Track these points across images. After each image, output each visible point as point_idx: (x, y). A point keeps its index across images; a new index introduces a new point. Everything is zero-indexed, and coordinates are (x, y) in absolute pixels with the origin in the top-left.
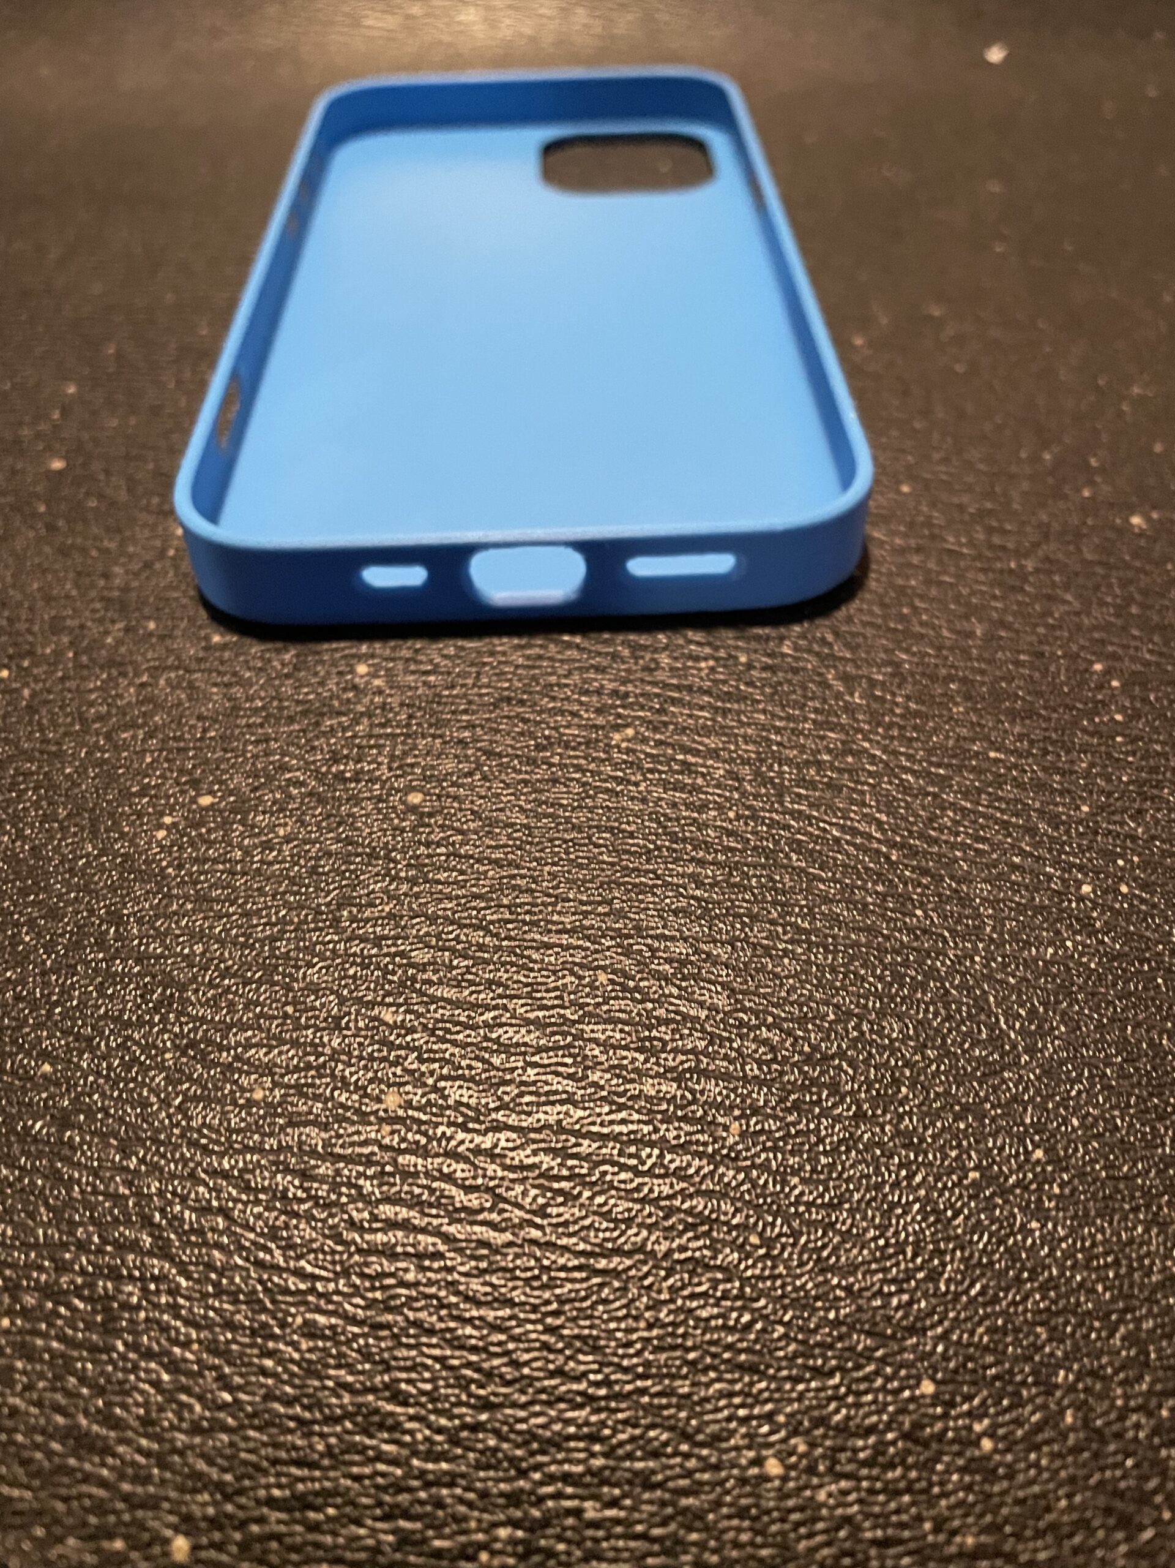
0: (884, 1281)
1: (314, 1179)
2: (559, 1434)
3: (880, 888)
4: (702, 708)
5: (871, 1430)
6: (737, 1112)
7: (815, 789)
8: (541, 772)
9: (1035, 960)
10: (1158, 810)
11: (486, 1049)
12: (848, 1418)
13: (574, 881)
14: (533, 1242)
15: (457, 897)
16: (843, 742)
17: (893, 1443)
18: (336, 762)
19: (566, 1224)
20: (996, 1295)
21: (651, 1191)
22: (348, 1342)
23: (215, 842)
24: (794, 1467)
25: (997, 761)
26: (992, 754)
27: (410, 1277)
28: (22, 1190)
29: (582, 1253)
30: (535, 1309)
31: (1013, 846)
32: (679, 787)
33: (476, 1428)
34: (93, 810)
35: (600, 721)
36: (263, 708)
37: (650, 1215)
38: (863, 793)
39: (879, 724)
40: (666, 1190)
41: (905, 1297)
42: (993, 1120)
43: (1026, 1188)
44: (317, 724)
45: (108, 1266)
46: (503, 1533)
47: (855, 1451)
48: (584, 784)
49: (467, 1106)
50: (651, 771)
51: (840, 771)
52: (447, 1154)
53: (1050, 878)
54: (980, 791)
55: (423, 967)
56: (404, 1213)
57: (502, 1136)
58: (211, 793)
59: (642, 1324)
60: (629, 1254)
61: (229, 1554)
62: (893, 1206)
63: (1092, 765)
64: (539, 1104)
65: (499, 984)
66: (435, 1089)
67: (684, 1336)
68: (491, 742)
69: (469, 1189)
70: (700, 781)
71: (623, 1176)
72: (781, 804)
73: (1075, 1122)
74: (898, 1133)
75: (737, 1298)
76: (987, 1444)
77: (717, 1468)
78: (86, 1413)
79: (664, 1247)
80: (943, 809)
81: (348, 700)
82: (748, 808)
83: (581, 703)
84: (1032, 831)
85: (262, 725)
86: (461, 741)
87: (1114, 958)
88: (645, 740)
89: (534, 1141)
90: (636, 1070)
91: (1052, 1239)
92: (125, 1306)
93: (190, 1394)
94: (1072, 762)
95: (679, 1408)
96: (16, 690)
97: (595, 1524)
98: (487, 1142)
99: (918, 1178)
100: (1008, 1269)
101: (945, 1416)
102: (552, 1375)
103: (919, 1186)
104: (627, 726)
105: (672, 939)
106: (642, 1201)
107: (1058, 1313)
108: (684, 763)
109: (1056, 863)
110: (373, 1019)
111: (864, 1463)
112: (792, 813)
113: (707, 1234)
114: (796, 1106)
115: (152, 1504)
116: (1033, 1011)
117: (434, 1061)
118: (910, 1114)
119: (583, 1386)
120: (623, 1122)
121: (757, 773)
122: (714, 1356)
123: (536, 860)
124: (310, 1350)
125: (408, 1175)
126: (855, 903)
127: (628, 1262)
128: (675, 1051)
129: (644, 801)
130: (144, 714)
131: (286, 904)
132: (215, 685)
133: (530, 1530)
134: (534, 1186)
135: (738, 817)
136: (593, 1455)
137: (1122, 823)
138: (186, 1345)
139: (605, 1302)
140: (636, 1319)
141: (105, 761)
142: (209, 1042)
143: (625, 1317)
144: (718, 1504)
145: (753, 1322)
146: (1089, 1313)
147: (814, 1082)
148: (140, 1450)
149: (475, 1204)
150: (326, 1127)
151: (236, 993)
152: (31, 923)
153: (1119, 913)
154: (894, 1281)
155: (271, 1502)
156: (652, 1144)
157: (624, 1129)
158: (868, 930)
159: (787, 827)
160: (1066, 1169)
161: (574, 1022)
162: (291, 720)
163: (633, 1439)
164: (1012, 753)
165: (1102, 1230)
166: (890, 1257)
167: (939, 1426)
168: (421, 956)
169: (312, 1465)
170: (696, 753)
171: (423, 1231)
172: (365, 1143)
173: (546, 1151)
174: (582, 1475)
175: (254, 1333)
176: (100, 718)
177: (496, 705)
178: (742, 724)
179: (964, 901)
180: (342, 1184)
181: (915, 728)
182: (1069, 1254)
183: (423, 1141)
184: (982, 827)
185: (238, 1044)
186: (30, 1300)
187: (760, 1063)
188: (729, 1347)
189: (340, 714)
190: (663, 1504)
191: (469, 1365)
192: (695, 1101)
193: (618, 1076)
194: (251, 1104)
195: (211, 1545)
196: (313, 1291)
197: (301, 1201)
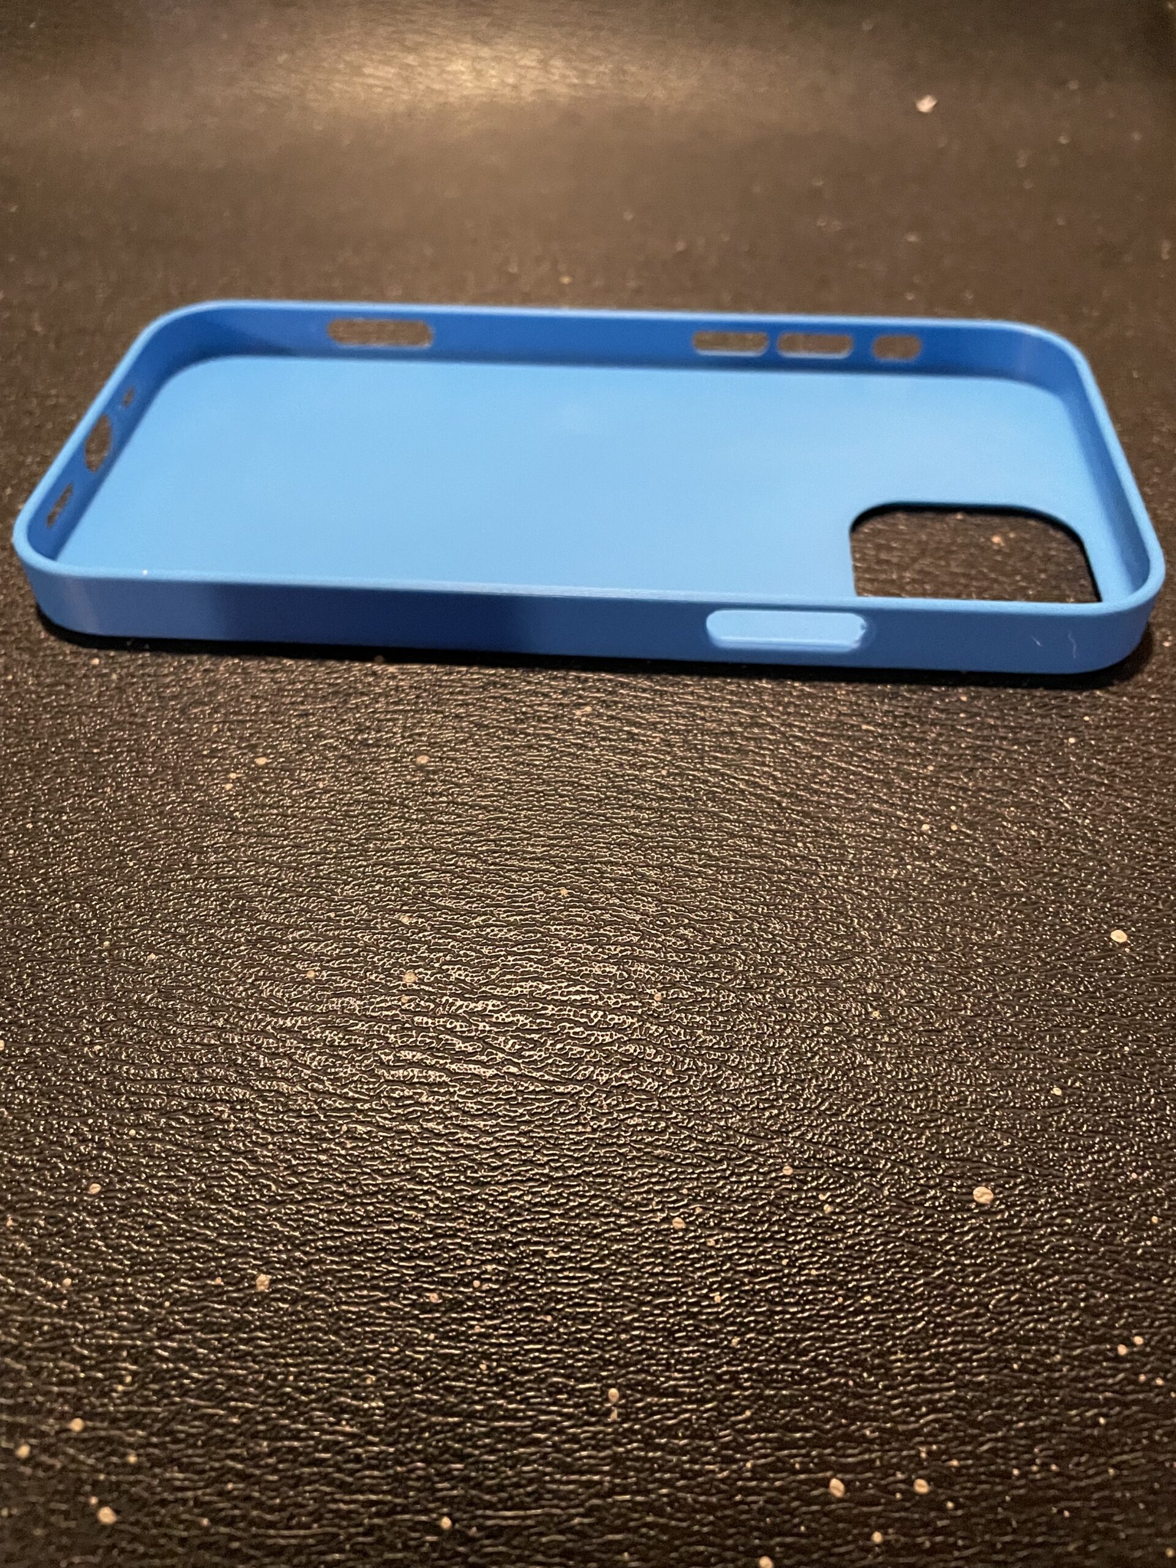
0: (760, 1100)
1: (352, 1033)
2: (529, 1202)
3: (773, 827)
4: (644, 691)
5: (746, 1200)
7: (728, 753)
8: (519, 741)
9: (883, 879)
10: (986, 768)
11: (477, 943)
12: (731, 1191)
13: (544, 822)
14: (513, 1074)
15: (456, 834)
16: (752, 717)
17: (763, 1206)
18: (361, 732)
20: (839, 1109)
21: (597, 1039)
22: (380, 1143)
23: (270, 792)
24: (692, 1223)
25: (867, 731)
26: (864, 727)
27: (424, 1099)
28: (140, 1042)
29: (547, 1081)
30: (512, 1119)
31: (873, 796)
32: (625, 751)
33: (472, 1198)
34: (174, 768)
35: (566, 701)
36: (302, 689)
38: (764, 756)
39: (779, 704)
40: (608, 1039)
41: (775, 1112)
42: (844, 991)
43: (865, 1038)
44: (346, 702)
45: (206, 1094)
46: (489, 1267)
47: (735, 1213)
48: (553, 749)
49: (464, 981)
50: (603, 739)
51: (748, 739)
52: (449, 1016)
53: (899, 819)
54: (852, 754)
55: (430, 885)
56: (419, 1056)
57: (490, 1003)
58: (265, 755)
59: (589, 1129)
60: (580, 1083)
61: (297, 1285)
62: (769, 1049)
63: (940, 735)
64: (516, 981)
65: (488, 897)
66: (441, 971)
67: (618, 1137)
68: (481, 717)
70: (640, 747)
71: (577, 1030)
72: (702, 764)
73: (903, 992)
74: (775, 1000)
76: (828, 1208)
78: (194, 1193)
79: (606, 1077)
80: (824, 768)
81: (369, 684)
82: (677, 767)
83: (551, 687)
84: (888, 784)
85: (302, 703)
86: (457, 716)
87: (942, 878)
88: (599, 716)
89: (513, 1006)
90: (588, 957)
91: (881, 1074)
92: (219, 1120)
93: (268, 1179)
94: (924, 732)
95: (614, 1184)
96: (105, 675)
97: (551, 1261)
99: (788, 1031)
100: (848, 1092)
101: (799, 1190)
102: (524, 1163)
103: (788, 1036)
104: (586, 704)
105: (616, 864)
107: (883, 1121)
108: (629, 733)
109: (904, 808)
110: (394, 921)
112: (709, 771)
113: (635, 1069)
114: (703, 983)
115: (242, 1253)
116: (879, 915)
117: (440, 951)
118: (784, 986)
119: (546, 1171)
120: (577, 993)
121: (685, 741)
122: (639, 1150)
123: (515, 806)
124: (352, 1148)
125: (420, 1029)
126: (753, 837)
127: (579, 1088)
128: (616, 944)
129: (598, 762)
130: (210, 693)
131: (327, 839)
132: (264, 671)
133: (509, 1266)
134: (512, 1037)
135: (669, 774)
136: (553, 1216)
137: (957, 779)
138: (264, 1146)
139: (563, 1114)
140: (584, 1125)
141: (181, 731)
142: (273, 938)
143: (577, 1124)
144: (639, 1247)
145: (667, 1127)
146: (904, 1122)
147: (716, 965)
149: (470, 1049)
150: (360, 997)
151: (291, 904)
152: (134, 852)
153: (948, 844)
154: (767, 1100)
155: (326, 1249)
156: (598, 1008)
157: (578, 997)
158: (762, 857)
159: (706, 782)
160: (894, 1025)
161: (543, 924)
162: (325, 699)
163: (581, 1205)
164: (879, 725)
165: (917, 1066)
166: (765, 1084)
167: (794, 1197)
168: (429, 877)
169: (357, 1224)
170: (638, 725)
171: (432, 1067)
172: (389, 1008)
173: (520, 1012)
174: (544, 1229)
175: (313, 1137)
176: (174, 697)
177: (484, 688)
178: (675, 703)
179: (832, 835)
180: (374, 1036)
181: (807, 707)
182: (894, 1081)
183: (432, 1006)
184: (852, 782)
185: (295, 940)
186: (147, 1117)
187: (678, 951)
188: (649, 1144)
189: (363, 694)
190: (602, 1248)
191: (465, 1157)
192: (629, 978)
193: (575, 961)
194: (306, 981)
195: (284, 1280)
196: (353, 1108)
197: (344, 1048)
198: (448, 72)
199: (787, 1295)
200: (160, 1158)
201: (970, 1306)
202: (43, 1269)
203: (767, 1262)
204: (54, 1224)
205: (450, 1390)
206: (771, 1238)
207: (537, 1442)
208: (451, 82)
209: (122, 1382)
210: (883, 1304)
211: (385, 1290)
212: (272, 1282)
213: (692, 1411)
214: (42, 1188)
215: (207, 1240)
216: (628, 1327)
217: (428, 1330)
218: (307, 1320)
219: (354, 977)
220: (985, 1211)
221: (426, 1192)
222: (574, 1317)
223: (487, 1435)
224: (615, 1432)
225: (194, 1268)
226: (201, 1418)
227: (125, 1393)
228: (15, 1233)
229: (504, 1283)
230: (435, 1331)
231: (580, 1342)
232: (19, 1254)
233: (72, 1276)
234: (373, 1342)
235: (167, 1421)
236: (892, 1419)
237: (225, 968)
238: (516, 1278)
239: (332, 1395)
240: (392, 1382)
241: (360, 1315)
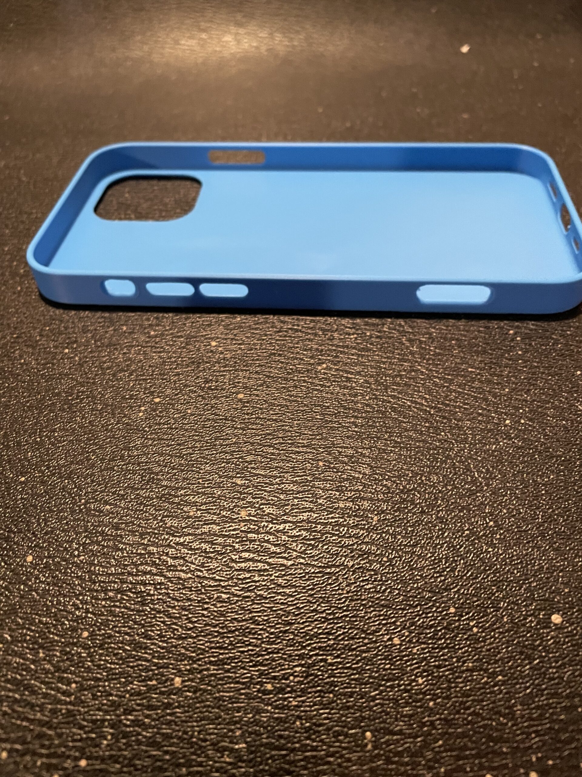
0: (435, 572)
1: (216, 544)
2: (316, 632)
3: (427, 425)
4: (353, 355)
5: (431, 626)
6: (376, 513)
7: (400, 386)
8: (291, 383)
9: (488, 450)
10: (536, 389)
11: (278, 493)
12: (423, 622)
13: (307, 427)
14: (301, 563)
15: (261, 435)
16: (410, 367)
17: (440, 630)
18: (208, 382)
19: (313, 556)
20: (476, 576)
21: (345, 543)
22: (235, 603)
23: (162, 417)
24: (404, 640)
25: (471, 372)
26: (470, 370)
27: (256, 579)
28: (104, 554)
29: (320, 567)
30: (304, 588)
31: (479, 406)
32: (345, 387)
33: (286, 632)
34: (112, 405)
35: (312, 361)
36: (175, 361)
37: (345, 552)
38: (419, 387)
39: (424, 359)
40: (351, 543)
41: (443, 578)
42: (474, 511)
43: (487, 536)
44: (198, 367)
45: (141, 580)
46: (298, 669)
47: (427, 634)
48: (308, 387)
49: (272, 514)
50: (334, 381)
51: (410, 378)
52: (267, 533)
53: (493, 418)
54: (465, 385)
55: (250, 463)
56: (252, 555)
57: (287, 525)
58: (158, 397)
59: (345, 592)
60: (338, 566)
61: (196, 682)
62: (437, 545)
63: (510, 372)
64: (300, 513)
65: (281, 468)
66: (259, 509)
67: (361, 595)
68: (270, 372)
69: (275, 545)
70: (354, 385)
71: (334, 538)
72: (387, 392)
73: (505, 511)
74: (437, 518)
75: (379, 581)
76: (475, 630)
77: (376, 642)
78: (138, 635)
79: (351, 563)
80: (451, 392)
81: (210, 357)
82: (374, 395)
83: (304, 355)
84: (486, 400)
85: (176, 368)
86: (256, 372)
87: (519, 448)
88: (331, 369)
89: (299, 526)
90: (336, 498)
91: (497, 555)
92: (149, 595)
93: (177, 625)
94: (502, 371)
95: (361, 621)
96: (72, 358)
97: (331, 664)
98: (282, 527)
99: (446, 534)
100: (481, 566)
101: (459, 620)
102: (312, 611)
103: (446, 537)
104: (323, 363)
105: (347, 448)
106: (342, 547)
107: (500, 581)
108: (347, 377)
109: (496, 412)
110: (233, 483)
111: (430, 638)
112: (391, 396)
113: (367, 558)
114: (398, 509)
115: (166, 666)
116: (488, 470)
117: (258, 498)
118: (442, 510)
119: (324, 615)
120: (332, 518)
121: (376, 381)
122: (372, 602)
123: (291, 419)
124: (221, 607)
125: (251, 541)
126: (418, 431)
127: (338, 570)
128: (351, 490)
129: (332, 393)
130: (127, 365)
131: (194, 440)
132: (155, 352)
133: (308, 667)
134: (301, 543)
135: (370, 399)
136: (330, 640)
137: (522, 395)
138: (174, 607)
139: (330, 584)
140: (342, 590)
141: (113, 386)
142: (170, 495)
143: (339, 589)
144: (377, 655)
145: (386, 589)
146: (511, 581)
147: (405, 500)
148: (159, 647)
149: (278, 551)
150: (218, 524)
151: (178, 475)
152: (94, 452)
153: (521, 430)
154: (438, 572)
155: (211, 663)
156: (344, 526)
157: (333, 521)
158: (423, 441)
159: (390, 402)
160: (501, 529)
161: (311, 481)
162: (188, 366)
163: (344, 633)
164: (478, 368)
165: (516, 551)
166: (436, 563)
167: (457, 624)
168: (249, 458)
169: (226, 648)
170: (352, 373)
171: (259, 561)
172: (234, 530)
173: (304, 530)
174: (326, 647)
175: (199, 602)
176: (108, 368)
177: (269, 356)
178: (369, 361)
179: (460, 428)
180: (227, 546)
181: (439, 360)
182: (504, 560)
183: (257, 528)
184: (467, 399)
185: (182, 495)
186: (111, 594)
187: (384, 494)
188: (378, 599)
189: (207, 362)
190: (357, 656)
191: (281, 609)
192: (359, 509)
193: (330, 501)
194: (189, 517)
195: (189, 680)
196: (219, 585)
197: (212, 552)
198: (223, 42)
199: (458, 677)
200: (119, 616)
201: (554, 679)
202: (61, 680)
203: (445, 660)
204: (65, 655)
205: (281, 737)
206: (446, 647)
207: (329, 763)
208: (225, 47)
209: (106, 739)
210: (508, 680)
211: (243, 683)
212: (183, 681)
213: (411, 743)
214: (57, 635)
215: (146, 660)
216: (374, 699)
217: (267, 705)
218: (203, 701)
219: (214, 514)
220: (559, 628)
221: (261, 630)
222: (344, 694)
223: (301, 760)
224: (371, 756)
225: (141, 676)
226: (149, 757)
227: (108, 745)
228: (44, 659)
229: (306, 677)
230: (271, 705)
231: (349, 708)
232: (47, 672)
233: (76, 682)
234: (238, 712)
235: (131, 759)
236: (516, 742)
237: (146, 512)
238: (312, 675)
239: (219, 742)
240: (250, 733)
241: (230, 698)
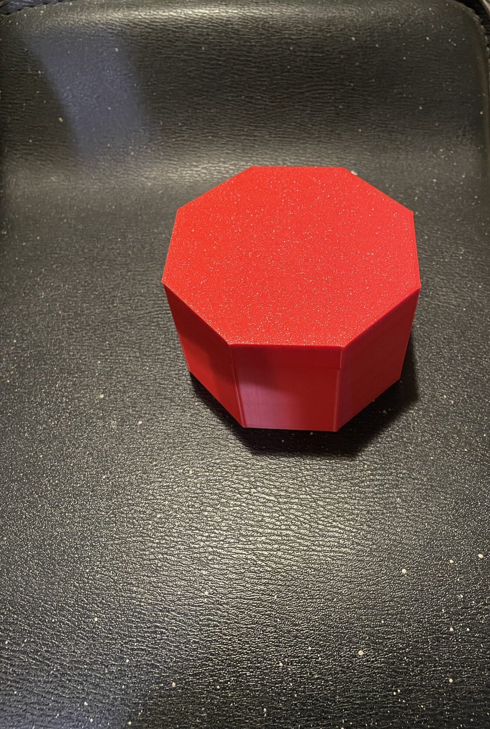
5: (299, 657)
6: (276, 593)
19: (242, 618)
22: (202, 644)
24: (284, 664)
27: (213, 631)
30: (236, 636)
37: (259, 616)
55: (210, 560)
66: (215, 590)
67: (265, 640)
69: (223, 612)
71: (253, 608)
75: (275, 632)
76: (320, 658)
77: (271, 665)
89: (236, 601)
97: (248, 676)
98: (226, 601)
106: (257, 613)
111: (297, 663)
117: (214, 583)
119: (246, 651)
122: (270, 644)
128: (264, 579)
133: (237, 678)
134: (236, 611)
136: (248, 663)
140: (256, 637)
144: (271, 671)
149: (224, 615)
163: (255, 660)
167: (311, 655)
168: (210, 557)
169: (197, 668)
171: (214, 621)
172: (202, 603)
173: (238, 603)
174: (246, 667)
183: (213, 602)
188: (273, 642)
190: (261, 672)
195: (179, 684)
199: (309, 682)
205: (223, 710)
207: (246, 723)
210: (333, 684)
213: (285, 713)
216: (268, 693)
217: (217, 696)
218: (186, 694)
220: (361, 657)
221: (215, 658)
222: (254, 691)
223: (233, 721)
224: (266, 719)
231: (256, 697)
236: (335, 713)
238: (239, 681)
239: (194, 713)
240: (209, 709)
241: (199, 692)
